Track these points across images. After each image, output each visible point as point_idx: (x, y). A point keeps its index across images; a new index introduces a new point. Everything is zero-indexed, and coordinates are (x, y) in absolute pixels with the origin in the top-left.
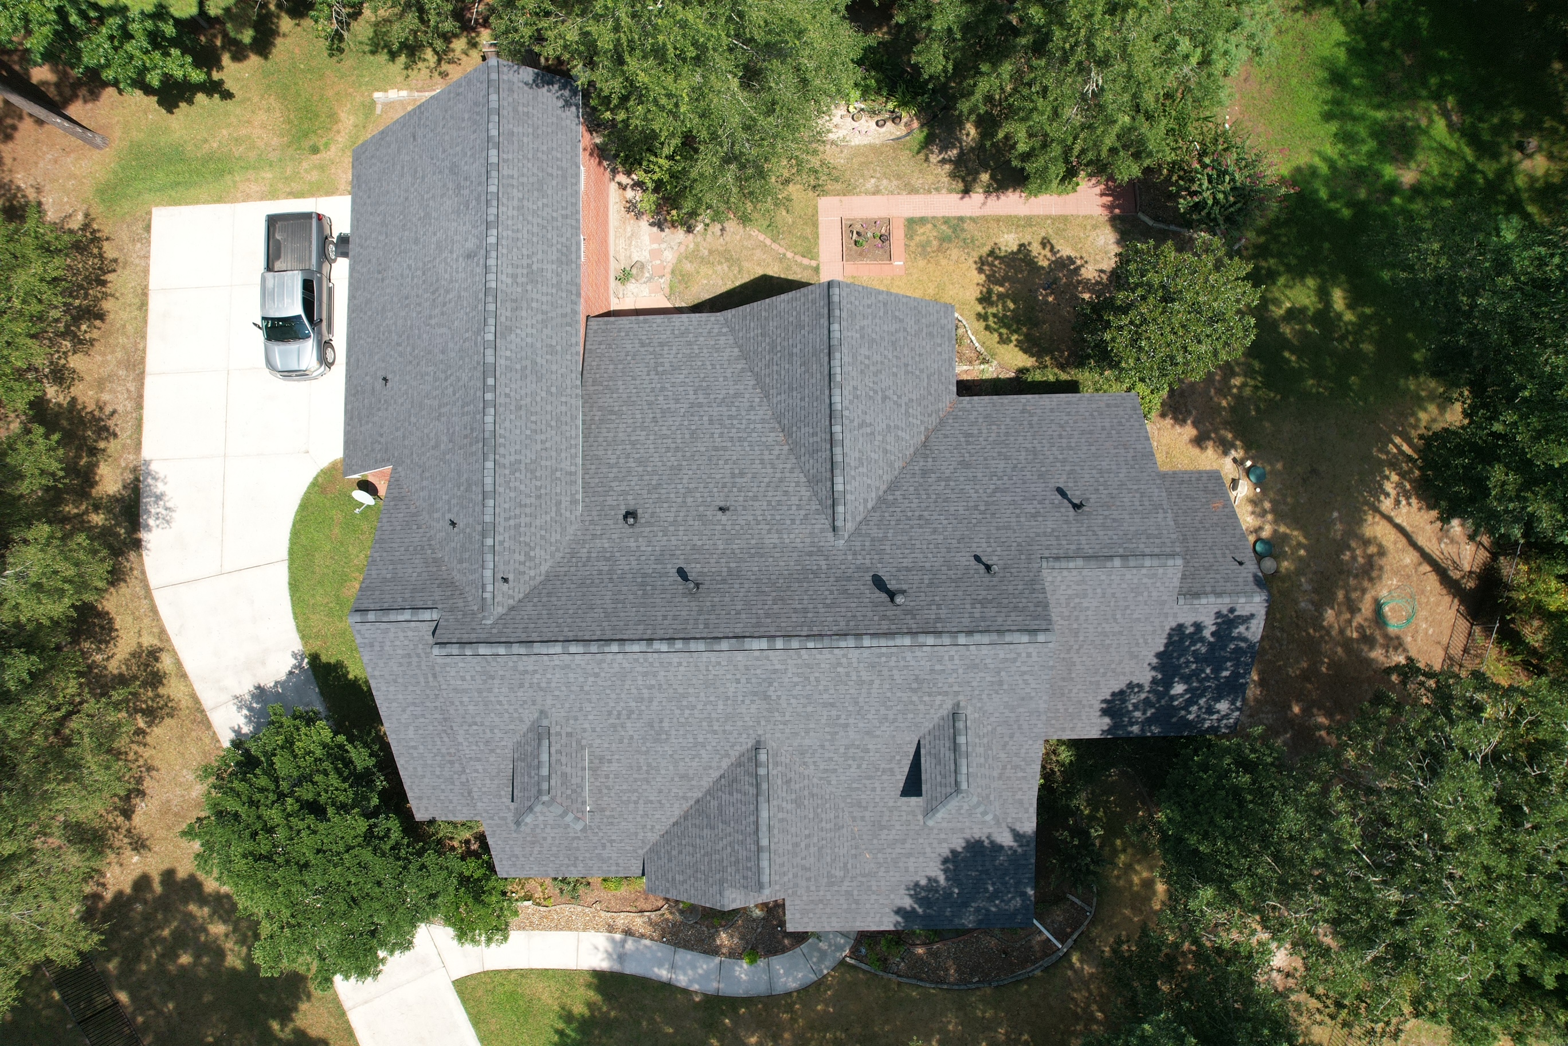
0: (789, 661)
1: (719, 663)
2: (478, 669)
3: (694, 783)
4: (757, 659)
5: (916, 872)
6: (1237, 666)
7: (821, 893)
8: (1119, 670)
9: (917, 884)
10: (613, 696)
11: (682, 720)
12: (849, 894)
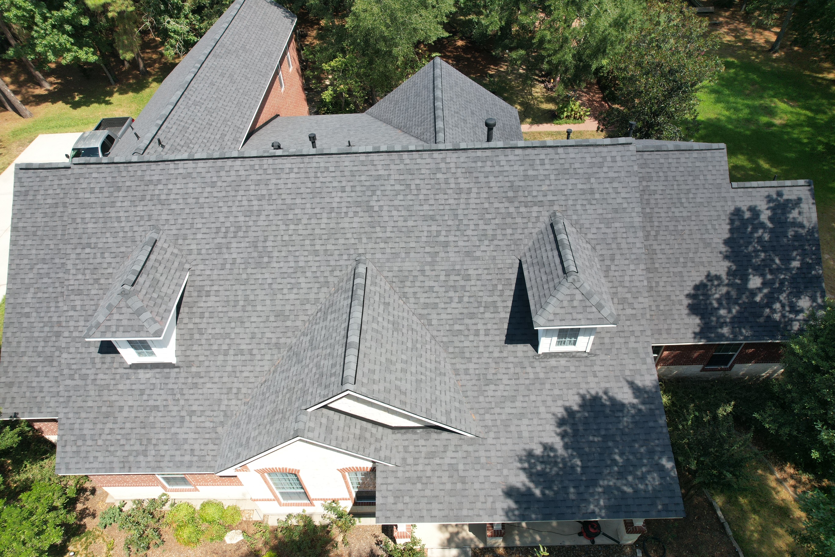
0: (392, 167)
1: (327, 168)
2: (109, 179)
3: (289, 323)
4: (363, 164)
5: (531, 438)
6: (804, 254)
7: (420, 468)
8: (697, 260)
9: (530, 454)
10: (225, 209)
11: (286, 238)
12: (453, 468)
